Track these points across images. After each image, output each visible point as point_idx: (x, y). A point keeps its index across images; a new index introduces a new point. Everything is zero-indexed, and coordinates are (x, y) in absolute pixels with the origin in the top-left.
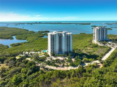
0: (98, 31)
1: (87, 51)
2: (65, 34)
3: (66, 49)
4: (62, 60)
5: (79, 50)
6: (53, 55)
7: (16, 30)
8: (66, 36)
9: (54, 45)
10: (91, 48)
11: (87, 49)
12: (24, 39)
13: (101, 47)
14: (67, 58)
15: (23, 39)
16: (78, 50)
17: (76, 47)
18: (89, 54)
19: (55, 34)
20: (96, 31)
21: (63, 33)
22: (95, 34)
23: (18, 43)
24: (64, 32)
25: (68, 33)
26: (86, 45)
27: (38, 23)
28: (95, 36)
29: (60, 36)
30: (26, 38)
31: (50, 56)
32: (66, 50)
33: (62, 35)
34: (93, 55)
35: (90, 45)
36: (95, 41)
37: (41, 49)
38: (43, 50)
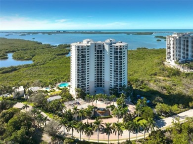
0: (178, 41)
1: (160, 84)
2: (111, 45)
3: (113, 82)
4: (104, 110)
5: (142, 82)
6: (83, 95)
7: (19, 43)
8: (113, 50)
9: (83, 71)
10: (167, 78)
11: (159, 81)
12: (28, 59)
13: (188, 75)
14: (115, 104)
15: (26, 58)
16: (140, 84)
17: (132, 75)
18: (165, 92)
19: (88, 46)
20: (172, 43)
21: (107, 44)
22: (171, 49)
23: (12, 67)
24: (108, 41)
25: (118, 44)
26: (154, 72)
27: (62, 33)
28: (171, 52)
29: (100, 51)
30: (33, 56)
31: (75, 97)
32: (113, 84)
33: (104, 49)
34: (177, 94)
35: (163, 70)
36: (171, 63)
37: (56, 80)
38: (60, 82)
